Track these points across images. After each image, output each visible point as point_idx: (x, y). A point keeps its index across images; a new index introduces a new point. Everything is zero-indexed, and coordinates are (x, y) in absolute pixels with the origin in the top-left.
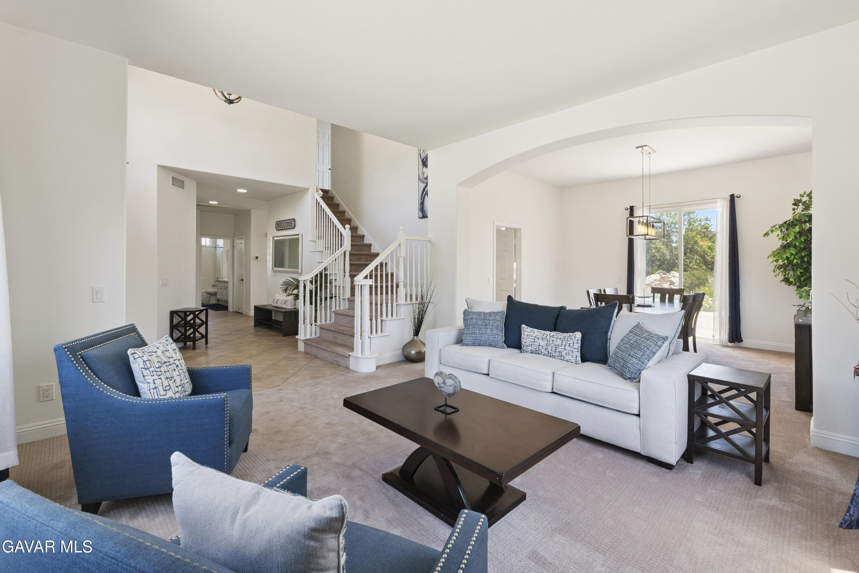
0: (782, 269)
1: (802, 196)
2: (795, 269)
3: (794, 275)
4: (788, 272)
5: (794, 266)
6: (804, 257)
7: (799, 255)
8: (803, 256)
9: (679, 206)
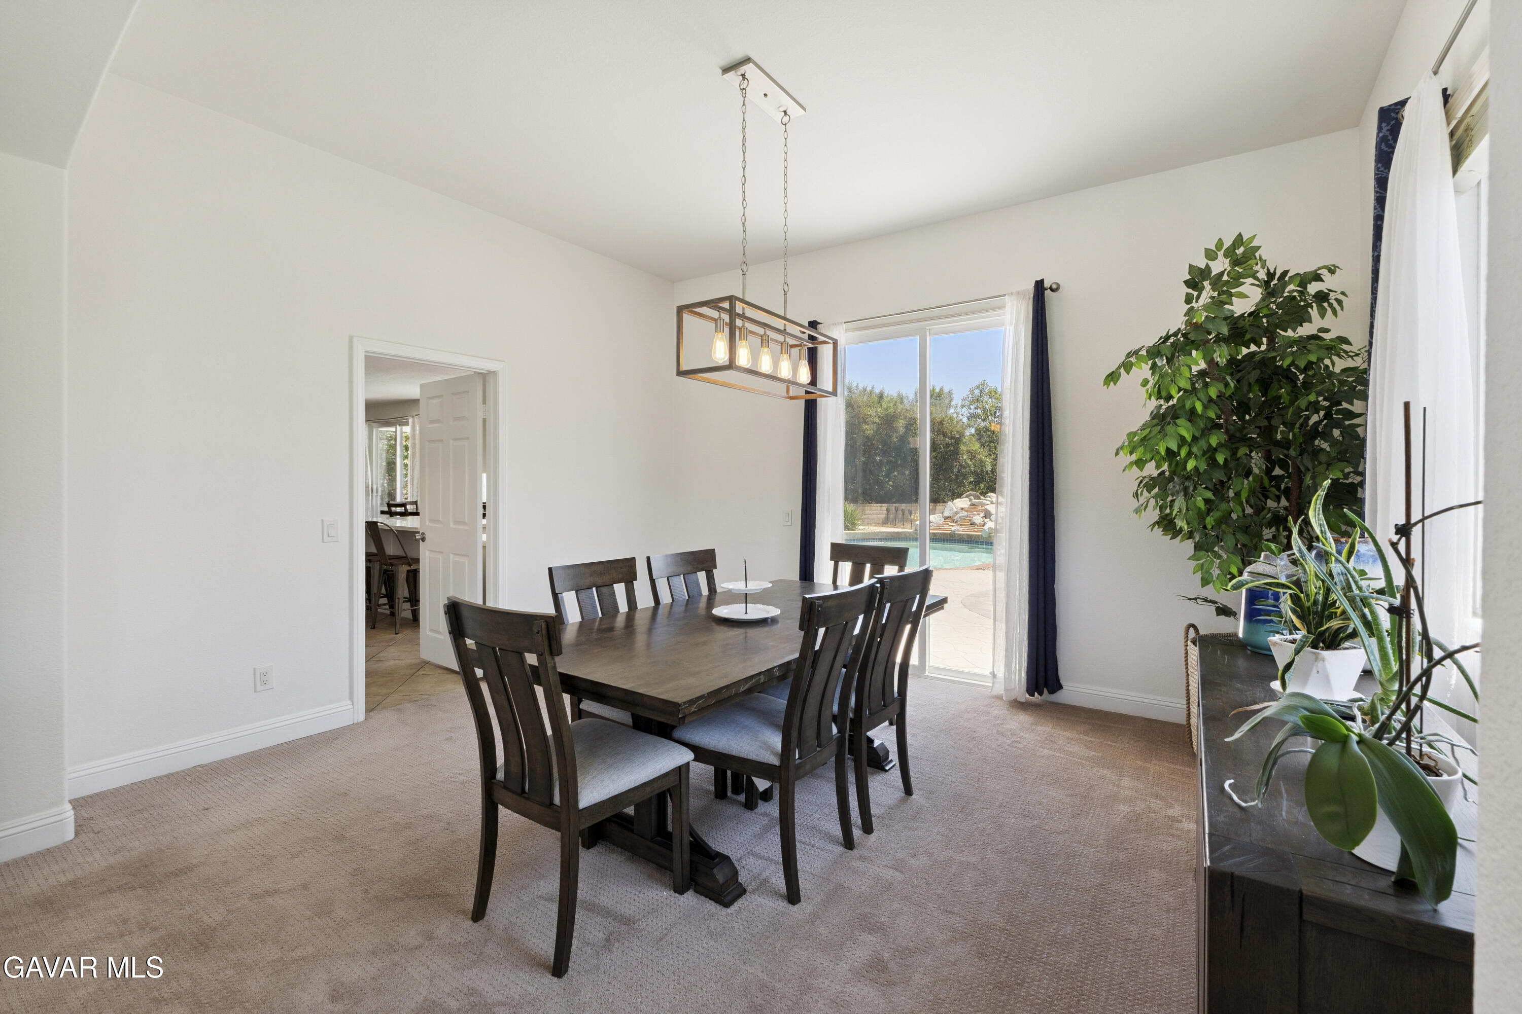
0: (1156, 490)
1: (1211, 255)
2: (1191, 488)
3: (1187, 509)
4: (1170, 498)
5: (1187, 479)
6: (1215, 450)
7: (1203, 444)
8: (1214, 445)
9: (921, 320)
